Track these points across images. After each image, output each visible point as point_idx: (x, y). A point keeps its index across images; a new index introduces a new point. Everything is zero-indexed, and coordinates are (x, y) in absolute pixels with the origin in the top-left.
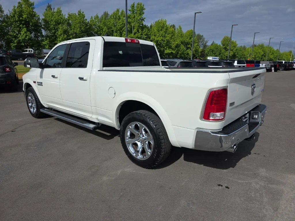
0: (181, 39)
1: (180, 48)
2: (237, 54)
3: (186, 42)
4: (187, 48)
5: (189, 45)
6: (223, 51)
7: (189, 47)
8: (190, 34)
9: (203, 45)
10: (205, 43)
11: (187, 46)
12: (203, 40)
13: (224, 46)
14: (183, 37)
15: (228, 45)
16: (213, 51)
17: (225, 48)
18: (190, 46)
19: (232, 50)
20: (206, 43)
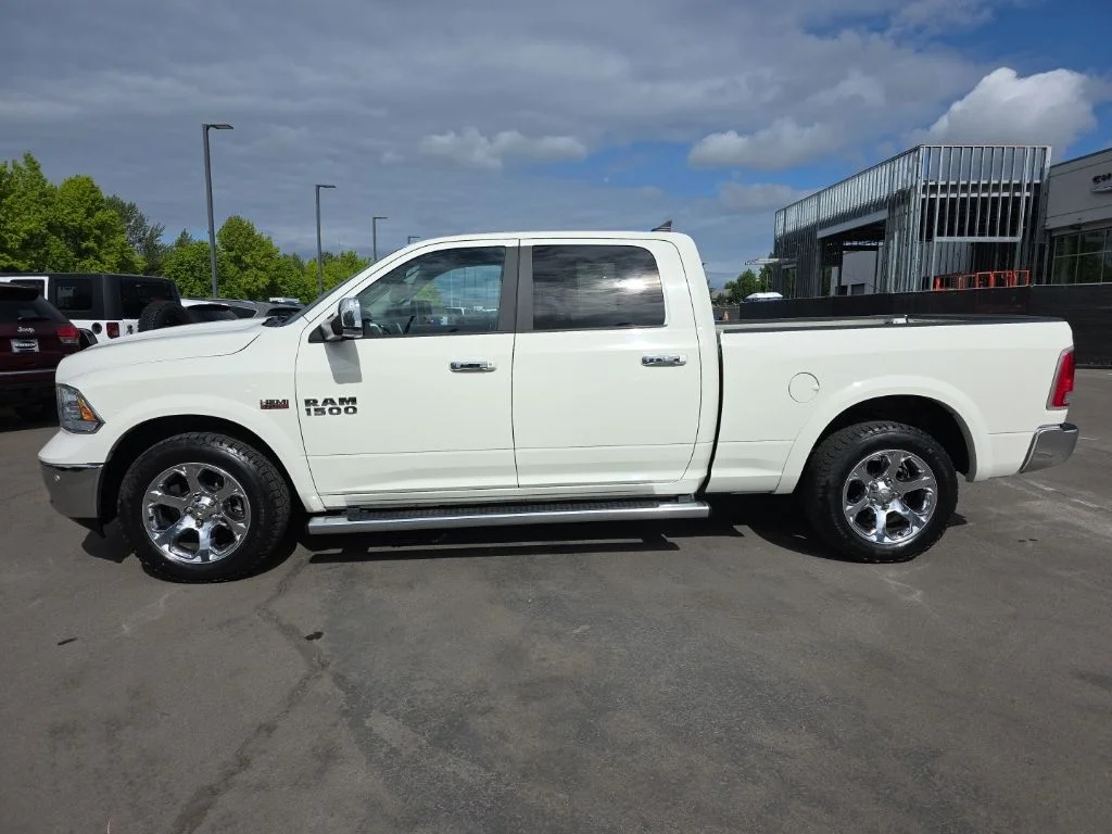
0: (47, 213)
1: (47, 253)
2: (283, 283)
3: (73, 226)
4: (83, 254)
5: (85, 238)
6: (232, 269)
7: (88, 251)
8: (83, 195)
9: (140, 241)
10: (148, 234)
11: (79, 245)
12: (140, 222)
13: (233, 254)
14: (51, 204)
15: (245, 251)
16: (192, 269)
17: (237, 260)
18: (91, 244)
19: (263, 269)
20: (152, 237)
